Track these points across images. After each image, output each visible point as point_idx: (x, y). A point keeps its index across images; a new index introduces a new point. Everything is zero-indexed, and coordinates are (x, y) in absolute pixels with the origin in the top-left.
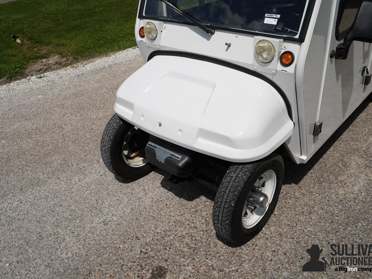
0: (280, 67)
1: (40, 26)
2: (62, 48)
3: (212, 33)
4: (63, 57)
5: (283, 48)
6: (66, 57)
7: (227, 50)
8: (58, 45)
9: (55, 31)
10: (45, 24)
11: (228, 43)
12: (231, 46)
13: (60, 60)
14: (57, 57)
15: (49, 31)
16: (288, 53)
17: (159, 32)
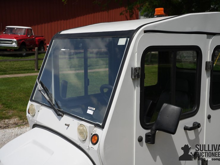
0: (91, 145)
1: (15, 96)
2: (23, 113)
3: (62, 116)
4: (21, 119)
5: (94, 131)
6: (23, 120)
7: (67, 129)
8: (21, 111)
9: (24, 101)
10: (18, 95)
11: (68, 124)
12: (70, 126)
13: (18, 122)
14: (17, 119)
15: (19, 100)
16: (96, 135)
17: (36, 112)
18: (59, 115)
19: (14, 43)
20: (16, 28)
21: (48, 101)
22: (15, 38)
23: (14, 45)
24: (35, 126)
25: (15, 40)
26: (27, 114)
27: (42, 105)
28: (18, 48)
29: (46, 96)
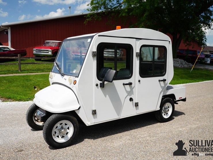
0: (73, 85)
3: (64, 76)
5: (75, 79)
11: (66, 79)
16: (76, 81)
17: (53, 76)
18: (62, 75)
19: (50, 52)
20: (52, 42)
21: (58, 70)
22: (51, 49)
23: (50, 53)
24: (53, 83)
25: (51, 50)
26: (49, 79)
27: (56, 73)
28: (52, 56)
29: (58, 68)
